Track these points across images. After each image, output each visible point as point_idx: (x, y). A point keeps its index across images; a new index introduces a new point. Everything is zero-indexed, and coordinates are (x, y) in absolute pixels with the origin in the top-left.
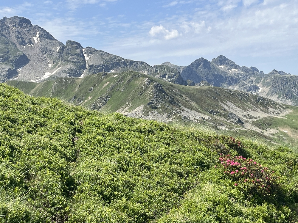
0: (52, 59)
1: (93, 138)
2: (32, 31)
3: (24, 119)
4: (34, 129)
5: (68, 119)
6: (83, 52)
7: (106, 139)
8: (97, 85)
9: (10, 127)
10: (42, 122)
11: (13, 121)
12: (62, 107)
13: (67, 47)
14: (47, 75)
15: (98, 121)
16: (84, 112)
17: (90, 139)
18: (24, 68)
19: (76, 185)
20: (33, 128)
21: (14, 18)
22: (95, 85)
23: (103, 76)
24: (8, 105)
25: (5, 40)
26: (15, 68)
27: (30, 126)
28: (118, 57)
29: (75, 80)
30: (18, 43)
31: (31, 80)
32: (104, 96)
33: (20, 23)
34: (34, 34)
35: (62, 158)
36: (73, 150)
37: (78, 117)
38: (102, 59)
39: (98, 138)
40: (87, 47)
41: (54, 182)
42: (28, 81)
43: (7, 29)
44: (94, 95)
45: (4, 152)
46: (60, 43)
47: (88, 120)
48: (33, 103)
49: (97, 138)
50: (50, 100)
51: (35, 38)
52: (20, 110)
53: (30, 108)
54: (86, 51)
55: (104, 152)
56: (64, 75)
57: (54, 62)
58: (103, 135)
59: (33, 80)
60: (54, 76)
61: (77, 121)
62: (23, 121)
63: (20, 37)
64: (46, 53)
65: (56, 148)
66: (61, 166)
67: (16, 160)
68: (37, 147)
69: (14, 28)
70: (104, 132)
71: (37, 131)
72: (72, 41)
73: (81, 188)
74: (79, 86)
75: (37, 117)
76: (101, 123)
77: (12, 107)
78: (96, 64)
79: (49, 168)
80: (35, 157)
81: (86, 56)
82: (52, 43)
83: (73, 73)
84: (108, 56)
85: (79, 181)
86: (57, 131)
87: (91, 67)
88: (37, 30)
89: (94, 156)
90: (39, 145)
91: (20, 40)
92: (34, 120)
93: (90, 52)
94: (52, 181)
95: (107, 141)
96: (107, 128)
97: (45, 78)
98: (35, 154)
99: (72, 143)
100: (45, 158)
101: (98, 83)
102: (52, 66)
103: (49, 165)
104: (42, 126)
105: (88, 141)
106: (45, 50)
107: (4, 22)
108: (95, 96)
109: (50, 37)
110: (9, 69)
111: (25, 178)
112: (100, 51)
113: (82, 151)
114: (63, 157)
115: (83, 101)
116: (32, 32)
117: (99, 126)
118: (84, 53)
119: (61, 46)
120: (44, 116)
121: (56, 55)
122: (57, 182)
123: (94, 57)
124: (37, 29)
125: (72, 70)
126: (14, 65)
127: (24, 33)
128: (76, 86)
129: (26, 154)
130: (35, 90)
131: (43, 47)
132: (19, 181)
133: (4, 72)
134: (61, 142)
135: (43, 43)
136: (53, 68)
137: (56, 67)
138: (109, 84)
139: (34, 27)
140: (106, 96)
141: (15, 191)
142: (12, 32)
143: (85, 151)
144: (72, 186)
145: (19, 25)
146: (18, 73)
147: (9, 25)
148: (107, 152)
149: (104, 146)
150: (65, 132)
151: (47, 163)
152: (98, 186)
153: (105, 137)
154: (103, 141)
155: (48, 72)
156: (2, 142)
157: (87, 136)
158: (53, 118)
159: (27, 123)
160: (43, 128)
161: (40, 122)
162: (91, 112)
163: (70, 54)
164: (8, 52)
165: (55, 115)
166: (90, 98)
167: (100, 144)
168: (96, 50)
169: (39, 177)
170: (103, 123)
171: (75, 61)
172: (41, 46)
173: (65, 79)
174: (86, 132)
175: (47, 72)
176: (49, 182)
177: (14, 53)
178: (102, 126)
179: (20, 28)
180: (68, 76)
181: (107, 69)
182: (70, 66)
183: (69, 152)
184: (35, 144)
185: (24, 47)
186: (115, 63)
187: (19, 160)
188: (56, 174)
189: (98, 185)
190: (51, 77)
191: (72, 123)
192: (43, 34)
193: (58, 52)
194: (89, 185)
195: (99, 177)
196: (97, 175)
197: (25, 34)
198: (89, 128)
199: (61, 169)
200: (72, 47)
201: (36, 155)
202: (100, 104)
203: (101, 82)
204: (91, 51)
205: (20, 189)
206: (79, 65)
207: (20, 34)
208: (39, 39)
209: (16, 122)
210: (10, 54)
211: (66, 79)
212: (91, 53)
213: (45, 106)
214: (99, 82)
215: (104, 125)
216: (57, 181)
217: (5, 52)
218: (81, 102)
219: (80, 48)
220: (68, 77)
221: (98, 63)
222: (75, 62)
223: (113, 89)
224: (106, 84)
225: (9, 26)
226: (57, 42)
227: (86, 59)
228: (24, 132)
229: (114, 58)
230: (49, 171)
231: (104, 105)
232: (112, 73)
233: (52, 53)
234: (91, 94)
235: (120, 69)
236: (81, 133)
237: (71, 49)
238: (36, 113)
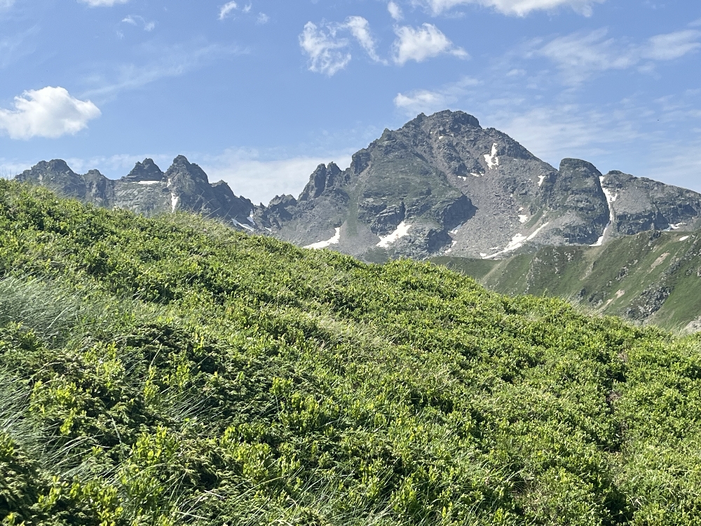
0: (527, 205)
1: (655, 395)
2: (481, 141)
3: (492, 348)
4: (517, 372)
5: (593, 347)
6: (602, 185)
7: (687, 398)
8: (637, 261)
9: (463, 366)
10: (534, 355)
11: (470, 353)
12: (573, 318)
13: (563, 174)
14: (517, 242)
15: (664, 351)
16: (626, 329)
17: (649, 398)
18: (464, 228)
19: (629, 509)
20: (514, 369)
21: (441, 115)
22: (632, 261)
23: (651, 239)
24: (454, 316)
25: (422, 166)
26: (445, 229)
27: (508, 365)
28: (688, 191)
29: (582, 252)
30: (450, 170)
31: (482, 254)
32: (655, 288)
33: (455, 126)
34: (486, 147)
35: (588, 441)
36: (610, 422)
37: (612, 343)
38: (648, 197)
39: (668, 395)
40: (611, 173)
41: (579, 501)
42: (474, 255)
43: (426, 139)
44: (630, 286)
45: (461, 425)
46: (547, 166)
47: (638, 351)
48: (508, 311)
49: (665, 395)
50: (543, 302)
51: (488, 158)
52: (482, 327)
53: (501, 322)
54: (607, 182)
55: (687, 428)
56: (556, 241)
57: (532, 210)
58: (678, 387)
59: (485, 255)
60: (533, 243)
61: (612, 354)
62: (491, 352)
63: (455, 158)
64: (514, 190)
65: (572, 419)
66: (592, 463)
67: (488, 445)
68: (529, 414)
69: (440, 138)
70: (681, 380)
71: (523, 377)
72: (574, 159)
73: (643, 517)
74: (592, 264)
75: (520, 344)
76: (672, 357)
77: (462, 319)
78: (633, 212)
79: (564, 465)
80: (528, 439)
81: (609, 193)
82: (527, 168)
83: (578, 235)
84: (663, 190)
85: (637, 500)
86: (570, 376)
87: (622, 218)
88: (493, 139)
89: (663, 439)
90: (533, 409)
91: (454, 164)
92: (515, 350)
93: (617, 183)
94: (575, 498)
95: (689, 401)
96: (688, 369)
97: (513, 249)
98: (528, 431)
99: (608, 407)
100: (552, 441)
101: (638, 257)
102: (528, 219)
103: (563, 460)
104: (532, 364)
105: (643, 401)
106: (512, 184)
107: (419, 126)
108: (632, 289)
109: (522, 153)
110: (432, 230)
111: (514, 488)
112: (643, 179)
113: (633, 427)
114: (591, 441)
115: (605, 301)
116: (480, 144)
117: (667, 365)
118: (604, 187)
119: (548, 173)
120: (535, 342)
121: (537, 194)
122: (586, 500)
123: (627, 194)
124: (492, 136)
125: (574, 228)
126: (442, 222)
127: (463, 147)
128: (586, 266)
129: (508, 430)
130: (490, 277)
131: (507, 176)
132: (501, 494)
133: (420, 239)
134: (581, 404)
135: (506, 168)
136: (530, 225)
137: (537, 223)
138: (668, 259)
139: (485, 133)
140: (660, 288)
141: (496, 519)
142: (437, 145)
143: (640, 425)
144: (621, 512)
145: (452, 131)
146: (452, 239)
147: (430, 131)
148: (692, 430)
149: (684, 415)
150: (587, 380)
151: (559, 455)
152: (684, 513)
153: (685, 393)
154: (681, 403)
155: (519, 234)
156: (454, 402)
157: (641, 389)
158: (557, 346)
159: (500, 357)
160: (537, 369)
161: (527, 355)
162: (642, 330)
163: (569, 189)
164: (429, 192)
165: (560, 338)
166: (620, 294)
167: (674, 409)
168: (631, 178)
169: (547, 488)
170: (678, 359)
171: (581, 205)
172: (502, 176)
173: (559, 249)
174: (637, 379)
175: (517, 235)
176: (568, 498)
177: (441, 193)
178: (675, 365)
179: (455, 136)
180: (567, 241)
181: (662, 222)
182: (570, 218)
183: (602, 427)
184: (524, 408)
185: (465, 178)
186: (680, 206)
187: (494, 445)
188: (581, 481)
189: (683, 511)
190: (527, 246)
191: (602, 359)
192: (507, 147)
193: (542, 187)
194: (662, 511)
195: (684, 491)
196: (678, 487)
197: (465, 149)
198: (644, 369)
199: (592, 468)
200: (575, 174)
201: (530, 434)
202: (645, 308)
203: (647, 254)
204: (619, 180)
205: (507, 514)
206: (591, 215)
207: (455, 151)
208: (496, 158)
209: (476, 355)
210: (434, 196)
211: (561, 249)
212: (620, 186)
213: (533, 318)
214: (642, 253)
215: (678, 363)
216: (586, 498)
217: (422, 193)
218: (599, 304)
219: (593, 175)
220: (567, 244)
221: (638, 209)
222: (582, 209)
223: (678, 272)
224: (660, 260)
225: (430, 134)
226: (539, 164)
227: (608, 201)
228: (494, 378)
229: (679, 196)
230: (565, 474)
231: (657, 310)
232: (673, 232)
233: (526, 189)
234: (622, 284)
235: (695, 222)
236: (625, 381)
237: (572, 178)
238: (515, 334)
